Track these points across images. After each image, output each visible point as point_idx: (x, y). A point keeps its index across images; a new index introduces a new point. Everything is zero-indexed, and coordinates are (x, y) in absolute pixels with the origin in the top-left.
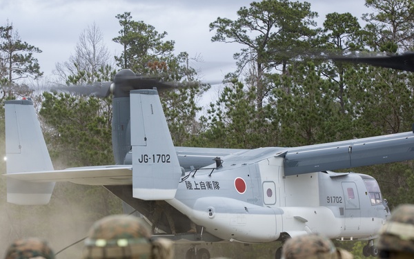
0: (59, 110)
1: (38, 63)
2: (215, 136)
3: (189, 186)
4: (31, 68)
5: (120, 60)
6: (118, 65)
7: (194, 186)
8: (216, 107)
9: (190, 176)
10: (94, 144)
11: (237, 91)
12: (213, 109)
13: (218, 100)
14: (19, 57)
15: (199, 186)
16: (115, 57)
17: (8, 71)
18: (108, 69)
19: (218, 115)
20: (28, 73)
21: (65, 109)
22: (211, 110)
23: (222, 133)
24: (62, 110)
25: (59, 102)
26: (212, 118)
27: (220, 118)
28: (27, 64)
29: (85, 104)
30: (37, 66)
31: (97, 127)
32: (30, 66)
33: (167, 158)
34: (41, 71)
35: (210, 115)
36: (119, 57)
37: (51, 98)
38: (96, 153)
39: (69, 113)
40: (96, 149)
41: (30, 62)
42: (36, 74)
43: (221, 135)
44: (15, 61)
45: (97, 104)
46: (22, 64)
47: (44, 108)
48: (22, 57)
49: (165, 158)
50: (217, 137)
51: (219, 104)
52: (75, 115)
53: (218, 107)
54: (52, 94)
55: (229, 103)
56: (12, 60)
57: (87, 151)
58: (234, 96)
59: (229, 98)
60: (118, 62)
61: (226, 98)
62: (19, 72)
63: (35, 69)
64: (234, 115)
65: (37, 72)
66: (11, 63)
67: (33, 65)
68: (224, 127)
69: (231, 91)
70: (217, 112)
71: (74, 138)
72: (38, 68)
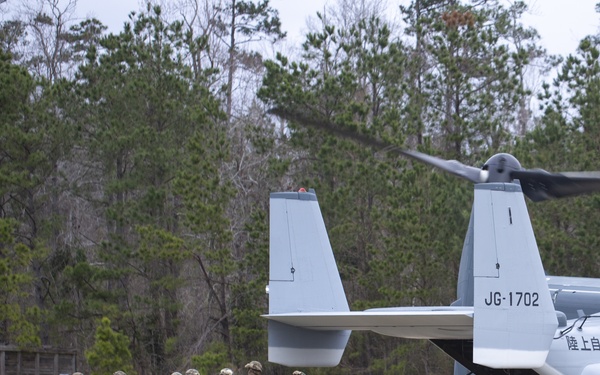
0: (290, 91)
1: (279, 16)
2: (548, 138)
3: (572, 344)
4: (267, 25)
5: (409, 12)
6: (405, 20)
7: (580, 345)
8: (552, 89)
9: (575, 329)
10: (346, 148)
11: (589, 63)
12: (547, 93)
13: (556, 77)
14: (246, 6)
15: (589, 345)
16: (401, 7)
17: (230, 30)
18: (374, 23)
19: (554, 102)
20: (262, 34)
21: (299, 89)
22: (544, 94)
23: (559, 133)
24: (294, 90)
25: (290, 78)
26: (545, 107)
27: (559, 107)
28: (260, 18)
29: (334, 82)
30: (276, 22)
31: (350, 119)
32: (266, 22)
33: (533, 299)
34: (283, 29)
35: (543, 102)
36: (407, 6)
37: (277, 71)
38: (349, 165)
39: (306, 97)
40: (349, 158)
41: (265, 14)
42: (276, 36)
43: (559, 137)
44: (241, 12)
45: (353, 82)
46: (252, 18)
47: (266, 87)
48: (253, 6)
49: (530, 299)
50: (552, 140)
51: (557, 84)
52: (317, 100)
53: (556, 89)
54: (279, 63)
55: (574, 82)
56: (236, 11)
57: (334, 160)
58: (583, 71)
59: (575, 74)
60: (405, 15)
61: (570, 75)
62: (247, 31)
63: (273, 27)
64: (582, 102)
65: (277, 31)
66: (234, 16)
67: (269, 20)
68: (564, 123)
69: (578, 62)
70: (554, 97)
71: (312, 139)
72: (278, 25)
